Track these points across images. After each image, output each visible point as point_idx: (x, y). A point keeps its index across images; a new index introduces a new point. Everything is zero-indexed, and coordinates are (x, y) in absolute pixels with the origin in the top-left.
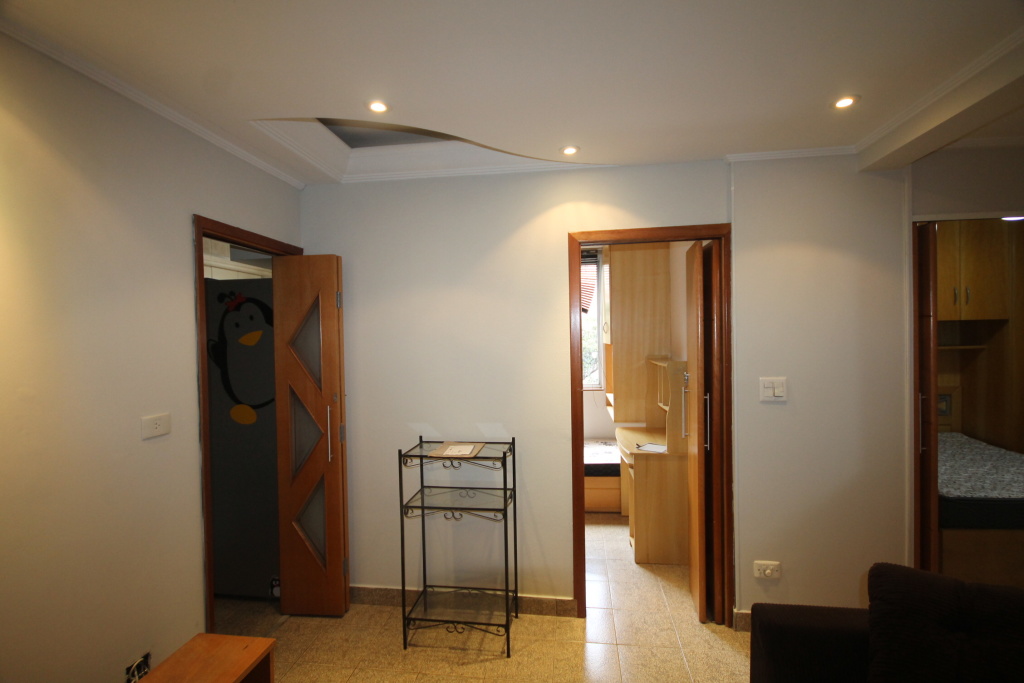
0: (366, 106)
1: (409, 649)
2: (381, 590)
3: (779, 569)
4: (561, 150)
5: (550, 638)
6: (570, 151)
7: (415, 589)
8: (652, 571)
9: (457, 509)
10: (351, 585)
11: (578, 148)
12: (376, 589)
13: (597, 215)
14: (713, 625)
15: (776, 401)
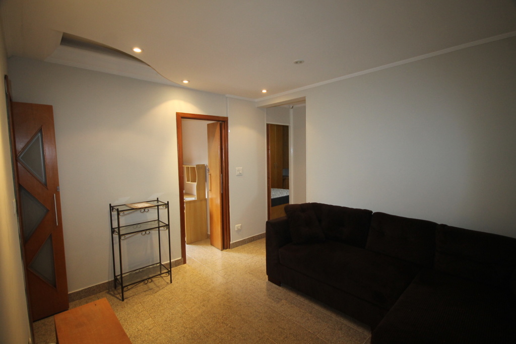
0: (132, 49)
1: (125, 301)
2: (86, 289)
3: (241, 226)
4: (182, 81)
5: (179, 273)
6: (186, 82)
7: (107, 281)
8: (194, 244)
9: (147, 230)
10: (69, 293)
11: (189, 81)
12: (82, 290)
13: (188, 107)
14: (225, 250)
15: (240, 175)
